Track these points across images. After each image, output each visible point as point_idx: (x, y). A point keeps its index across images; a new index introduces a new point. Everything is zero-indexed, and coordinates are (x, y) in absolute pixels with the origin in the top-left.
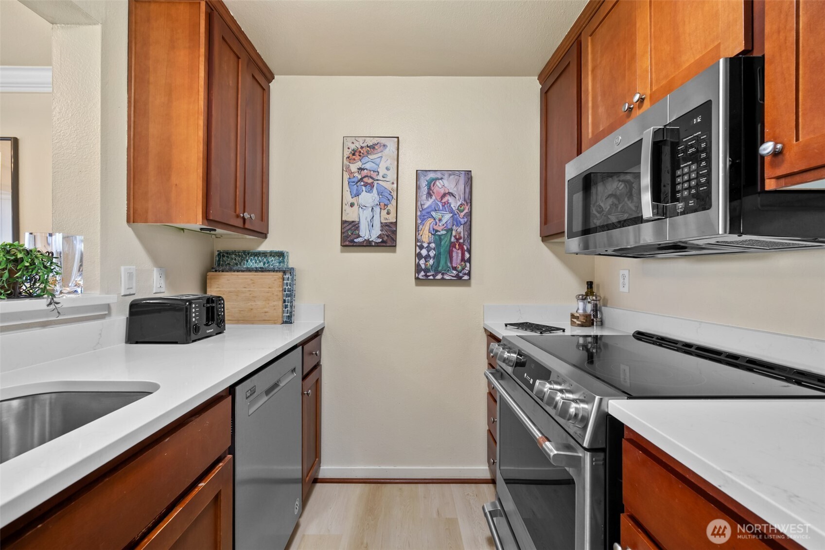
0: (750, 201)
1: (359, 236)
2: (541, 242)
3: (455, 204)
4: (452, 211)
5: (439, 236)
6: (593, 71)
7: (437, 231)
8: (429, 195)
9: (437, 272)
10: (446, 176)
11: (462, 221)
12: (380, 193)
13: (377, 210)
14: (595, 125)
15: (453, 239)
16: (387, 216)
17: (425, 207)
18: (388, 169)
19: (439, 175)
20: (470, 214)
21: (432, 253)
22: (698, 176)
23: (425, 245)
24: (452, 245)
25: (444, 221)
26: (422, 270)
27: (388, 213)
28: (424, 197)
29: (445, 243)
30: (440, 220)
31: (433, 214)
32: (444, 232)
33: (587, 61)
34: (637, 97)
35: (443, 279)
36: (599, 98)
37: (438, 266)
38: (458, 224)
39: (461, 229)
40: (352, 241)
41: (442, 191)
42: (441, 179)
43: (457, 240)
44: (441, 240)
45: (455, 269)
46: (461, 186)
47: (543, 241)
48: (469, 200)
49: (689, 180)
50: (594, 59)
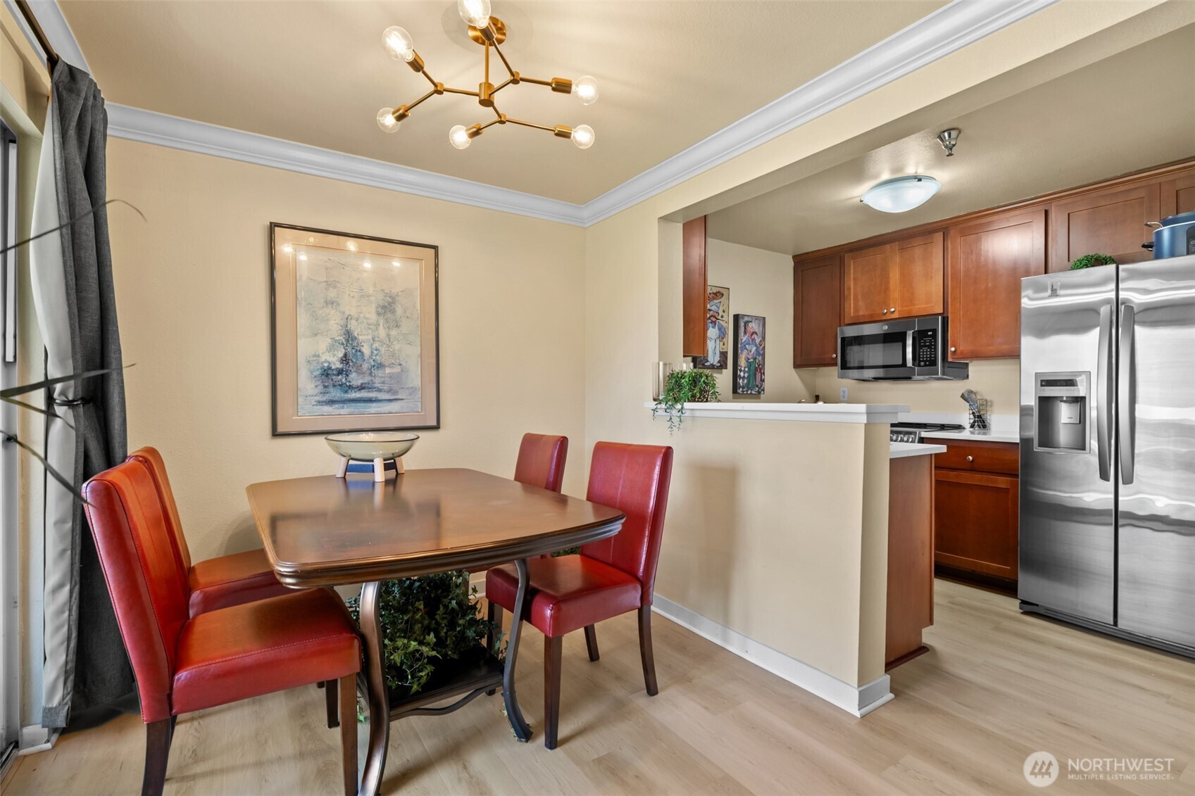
0: (947, 365)
1: (707, 361)
2: (793, 369)
3: (758, 341)
4: (756, 346)
5: (750, 362)
6: (854, 279)
7: (749, 359)
8: (745, 333)
9: (749, 389)
10: (754, 320)
11: (761, 352)
12: (719, 329)
13: (718, 341)
14: (856, 310)
15: (757, 366)
16: (724, 347)
17: (743, 341)
18: (724, 311)
19: (750, 319)
20: (764, 348)
21: (746, 375)
22: (930, 354)
23: (743, 369)
24: (756, 369)
25: (753, 351)
26: (740, 387)
27: (724, 345)
28: (743, 334)
29: (753, 368)
30: (750, 351)
31: (747, 346)
32: (752, 360)
33: (850, 272)
34: (893, 310)
35: (751, 393)
36: (860, 297)
37: (749, 385)
38: (759, 354)
39: (760, 358)
40: (703, 365)
41: (752, 331)
42: (751, 322)
43: (759, 365)
44: (751, 366)
45: (757, 386)
46: (761, 328)
47: (794, 367)
48: (764, 338)
49: (927, 355)
50: (854, 273)
